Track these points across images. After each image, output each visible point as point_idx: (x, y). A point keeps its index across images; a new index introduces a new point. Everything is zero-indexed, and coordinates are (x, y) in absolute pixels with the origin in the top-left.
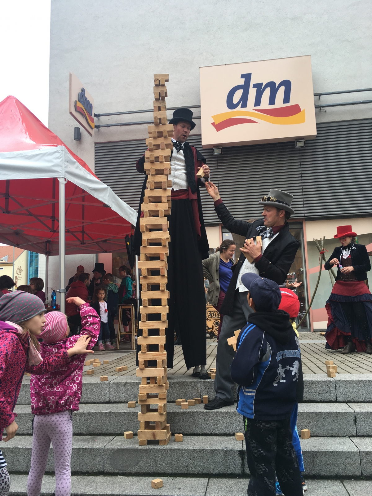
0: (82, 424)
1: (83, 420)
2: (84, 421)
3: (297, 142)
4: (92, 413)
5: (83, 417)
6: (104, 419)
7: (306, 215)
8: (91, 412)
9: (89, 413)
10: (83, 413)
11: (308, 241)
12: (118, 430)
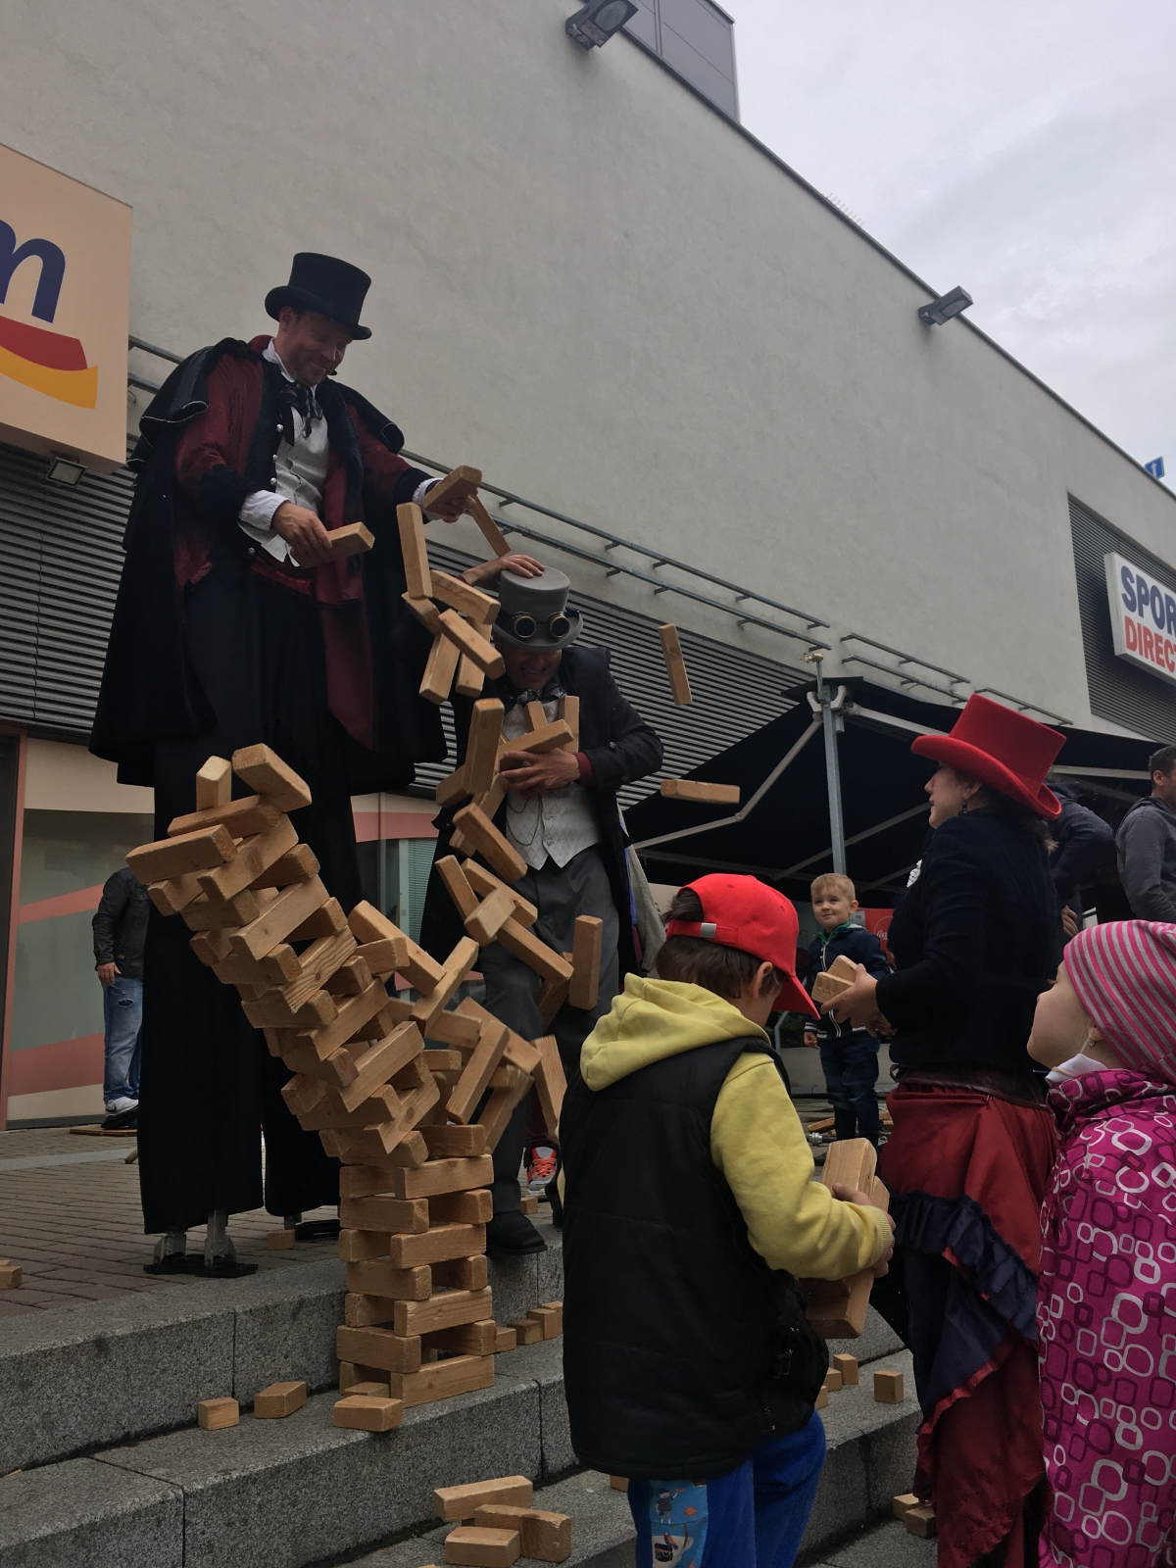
0: (272, 1527)
1: (276, 1507)
2: (283, 1506)
3: (59, 464)
4: (317, 1456)
5: (276, 1492)
6: (364, 1472)
7: (39, 715)
8: (308, 1453)
9: (302, 1460)
10: (278, 1469)
11: (28, 806)
12: (415, 1509)
